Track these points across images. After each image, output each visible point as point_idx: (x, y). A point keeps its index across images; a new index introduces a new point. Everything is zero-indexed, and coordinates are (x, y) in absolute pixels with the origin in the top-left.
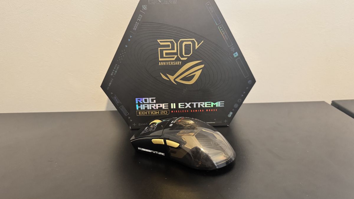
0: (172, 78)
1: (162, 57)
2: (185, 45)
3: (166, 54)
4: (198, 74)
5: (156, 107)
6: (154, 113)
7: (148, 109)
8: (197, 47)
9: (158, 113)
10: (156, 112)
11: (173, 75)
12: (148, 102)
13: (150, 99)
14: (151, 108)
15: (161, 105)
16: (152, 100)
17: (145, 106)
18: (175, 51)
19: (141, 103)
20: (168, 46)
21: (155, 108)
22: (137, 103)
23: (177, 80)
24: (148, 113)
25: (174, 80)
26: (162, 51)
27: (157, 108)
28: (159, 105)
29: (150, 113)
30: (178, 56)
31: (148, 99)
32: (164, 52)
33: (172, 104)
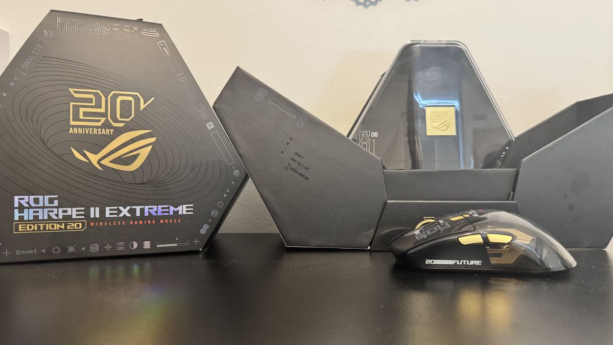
0: (94, 158)
1: (76, 118)
2: (122, 102)
3: (85, 114)
4: (144, 153)
5: (57, 215)
6: (53, 226)
7: (41, 218)
8: (142, 106)
9: (63, 227)
10: (58, 225)
11: (96, 154)
12: (41, 205)
13: (47, 197)
14: (46, 217)
15: (69, 210)
16: (51, 201)
17: (34, 212)
18: (103, 110)
19: (26, 205)
20: (90, 100)
21: (55, 217)
22: (16, 205)
23: (105, 162)
24: (39, 227)
25: (99, 162)
26: (76, 109)
27: (61, 217)
28: (64, 212)
29: (45, 227)
30: (107, 120)
31: (41, 197)
32: (82, 110)
33: (92, 209)
